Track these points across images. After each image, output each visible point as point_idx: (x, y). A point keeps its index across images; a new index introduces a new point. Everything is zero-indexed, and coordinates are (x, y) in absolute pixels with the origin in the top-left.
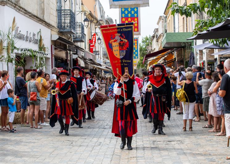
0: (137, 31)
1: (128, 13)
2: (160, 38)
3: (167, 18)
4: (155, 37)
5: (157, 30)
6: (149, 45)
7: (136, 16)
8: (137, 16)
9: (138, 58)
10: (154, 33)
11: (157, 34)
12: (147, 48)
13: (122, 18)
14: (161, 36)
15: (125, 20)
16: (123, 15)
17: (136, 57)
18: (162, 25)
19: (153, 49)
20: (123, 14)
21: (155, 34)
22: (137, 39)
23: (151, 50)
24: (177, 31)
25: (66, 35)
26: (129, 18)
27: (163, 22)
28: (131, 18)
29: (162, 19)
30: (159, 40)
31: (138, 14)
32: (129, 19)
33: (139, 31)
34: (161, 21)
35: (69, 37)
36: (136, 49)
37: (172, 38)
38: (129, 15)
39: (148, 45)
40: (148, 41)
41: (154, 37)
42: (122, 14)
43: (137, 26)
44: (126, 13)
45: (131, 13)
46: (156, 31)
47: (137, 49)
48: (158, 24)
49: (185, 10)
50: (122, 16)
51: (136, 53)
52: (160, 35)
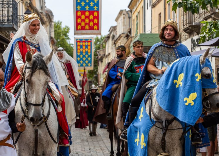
0: (97, 29)
1: (85, 5)
2: (119, 40)
3: (133, 13)
4: (111, 38)
5: (114, 28)
6: (101, 48)
7: (96, 9)
8: (98, 9)
9: (91, 66)
10: (109, 33)
11: (115, 34)
12: (98, 52)
13: (77, 11)
14: (122, 37)
15: (82, 14)
16: (79, 8)
17: (89, 64)
18: (124, 22)
19: (107, 54)
20: (79, 6)
21: (111, 33)
22: (91, 40)
23: (104, 55)
24: (148, 31)
25: (4, 31)
26: (86, 11)
27: (124, 18)
28: (89, 11)
29: (124, 14)
30: (117, 42)
31: (98, 7)
32: (87, 14)
33: (99, 29)
34: (122, 16)
35: (6, 35)
36: (89, 54)
37: (148, 41)
38: (87, 8)
39: (99, 48)
40: (98, 43)
41: (108, 37)
42: (77, 6)
43: (97, 22)
44: (83, 5)
45: (89, 5)
46: (112, 30)
47: (91, 54)
48: (117, 20)
49: (191, 4)
50: (77, 8)
51: (89, 59)
52: (120, 35)
